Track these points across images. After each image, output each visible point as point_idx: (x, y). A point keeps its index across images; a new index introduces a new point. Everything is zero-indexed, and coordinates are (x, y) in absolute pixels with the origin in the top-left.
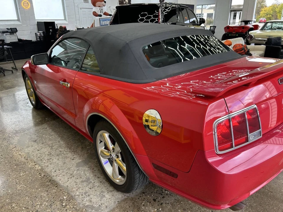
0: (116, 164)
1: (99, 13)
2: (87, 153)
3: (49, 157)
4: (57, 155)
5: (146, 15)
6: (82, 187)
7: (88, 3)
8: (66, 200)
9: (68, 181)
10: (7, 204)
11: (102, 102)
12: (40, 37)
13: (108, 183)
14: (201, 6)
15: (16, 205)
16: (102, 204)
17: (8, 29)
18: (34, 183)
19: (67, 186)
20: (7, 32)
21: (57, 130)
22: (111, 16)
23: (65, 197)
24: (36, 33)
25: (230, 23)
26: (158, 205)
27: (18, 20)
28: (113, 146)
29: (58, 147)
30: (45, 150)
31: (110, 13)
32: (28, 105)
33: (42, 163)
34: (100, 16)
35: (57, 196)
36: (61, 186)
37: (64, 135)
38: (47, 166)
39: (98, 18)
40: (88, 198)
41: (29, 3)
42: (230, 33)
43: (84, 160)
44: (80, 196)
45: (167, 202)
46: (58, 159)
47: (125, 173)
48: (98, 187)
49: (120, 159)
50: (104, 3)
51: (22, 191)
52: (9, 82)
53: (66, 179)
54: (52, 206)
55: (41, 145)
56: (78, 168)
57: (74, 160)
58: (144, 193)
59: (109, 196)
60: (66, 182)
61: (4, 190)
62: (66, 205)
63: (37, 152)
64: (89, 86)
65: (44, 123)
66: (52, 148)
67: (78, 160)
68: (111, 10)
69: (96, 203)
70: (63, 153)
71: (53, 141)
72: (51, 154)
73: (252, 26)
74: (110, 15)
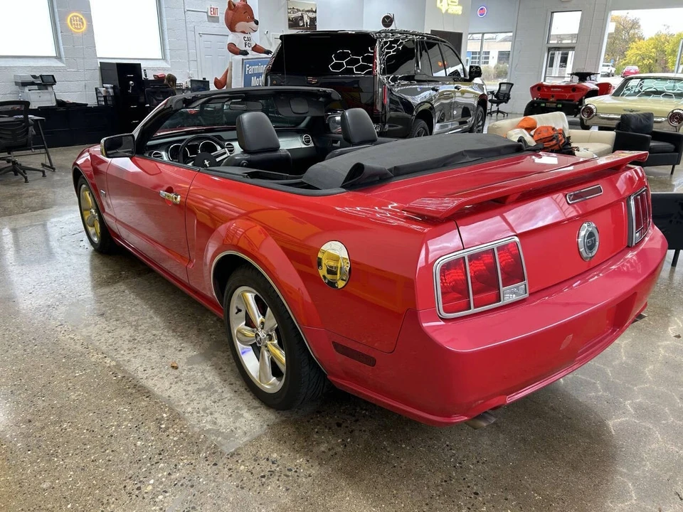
0: (266, 354)
1: (243, 48)
2: (208, 341)
3: (131, 345)
4: (148, 342)
5: (347, 55)
6: (198, 399)
7: (218, 22)
8: (168, 420)
9: (171, 387)
10: (52, 424)
11: (243, 233)
12: (105, 97)
13: (249, 394)
14: (481, 35)
15: (70, 426)
16: (236, 429)
17: (34, 77)
18: (103, 390)
19: (169, 397)
20: (33, 84)
21: (146, 296)
22: (270, 56)
23: (165, 415)
24: (96, 89)
25: (545, 77)
26: (345, 433)
27: (58, 57)
28: (261, 317)
29: (148, 327)
30: (124, 332)
31: (267, 48)
32: (82, 244)
33: (118, 356)
34: (245, 53)
35: (150, 412)
36: (158, 397)
37: (162, 305)
38: (129, 361)
39: (240, 57)
40: (209, 418)
41: (84, 19)
42: (543, 99)
43: (203, 351)
44: (195, 414)
45: (364, 429)
46: (150, 349)
47: (283, 369)
48: (228, 400)
49: (276, 342)
50: (255, 25)
51: (80, 402)
52: (36, 194)
53: (167, 385)
54: (139, 428)
55: (115, 323)
56: (190, 367)
57: (182, 352)
58: (319, 412)
59: (252, 415)
60: (166, 390)
61: (44, 400)
62: (167, 428)
63: (107, 335)
64: (219, 203)
65: (118, 282)
66: (136, 328)
67: (190, 352)
68: (268, 40)
69: (226, 426)
70: (160, 339)
71: (139, 316)
72: (135, 339)
73: (597, 85)
74: (268, 52)
